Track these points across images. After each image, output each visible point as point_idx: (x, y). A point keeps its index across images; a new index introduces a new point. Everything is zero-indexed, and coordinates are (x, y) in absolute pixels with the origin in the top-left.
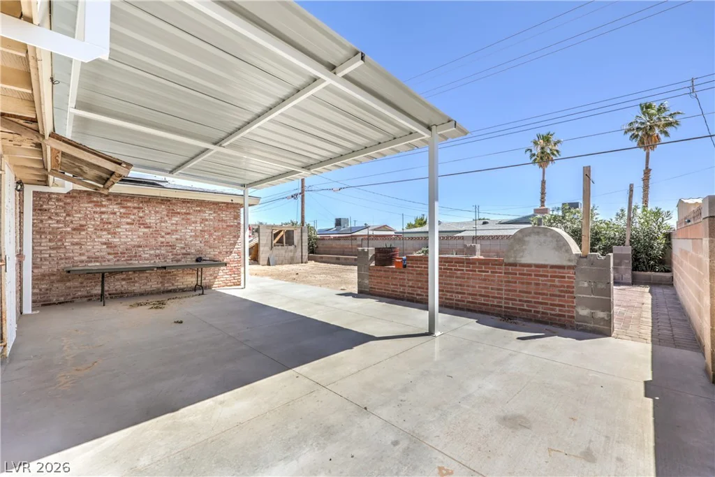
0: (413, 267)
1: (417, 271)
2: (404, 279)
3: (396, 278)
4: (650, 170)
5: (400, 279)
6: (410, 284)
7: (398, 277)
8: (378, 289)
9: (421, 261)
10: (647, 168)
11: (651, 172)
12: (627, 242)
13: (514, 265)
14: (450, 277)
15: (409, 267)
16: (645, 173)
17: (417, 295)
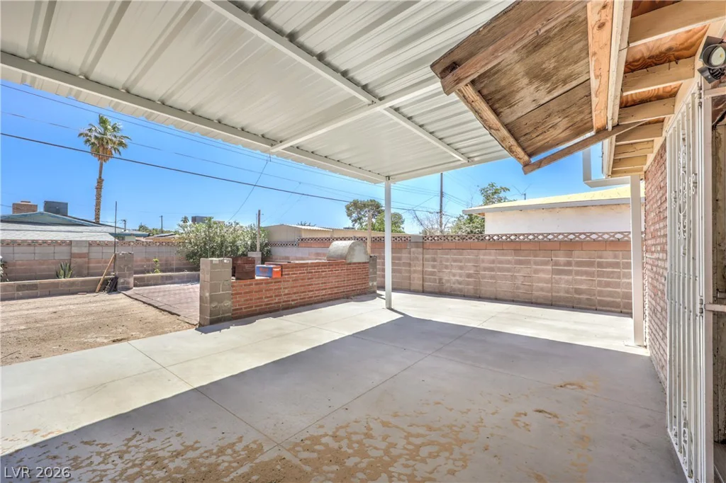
0: (289, 274)
1: (293, 277)
2: (281, 288)
3: (271, 290)
4: (103, 180)
5: (276, 289)
6: (286, 291)
7: (273, 288)
8: (245, 308)
9: (296, 267)
10: (100, 177)
11: (104, 182)
12: (258, 249)
13: (350, 264)
14: (319, 278)
15: (286, 275)
16: (98, 182)
17: (293, 300)
